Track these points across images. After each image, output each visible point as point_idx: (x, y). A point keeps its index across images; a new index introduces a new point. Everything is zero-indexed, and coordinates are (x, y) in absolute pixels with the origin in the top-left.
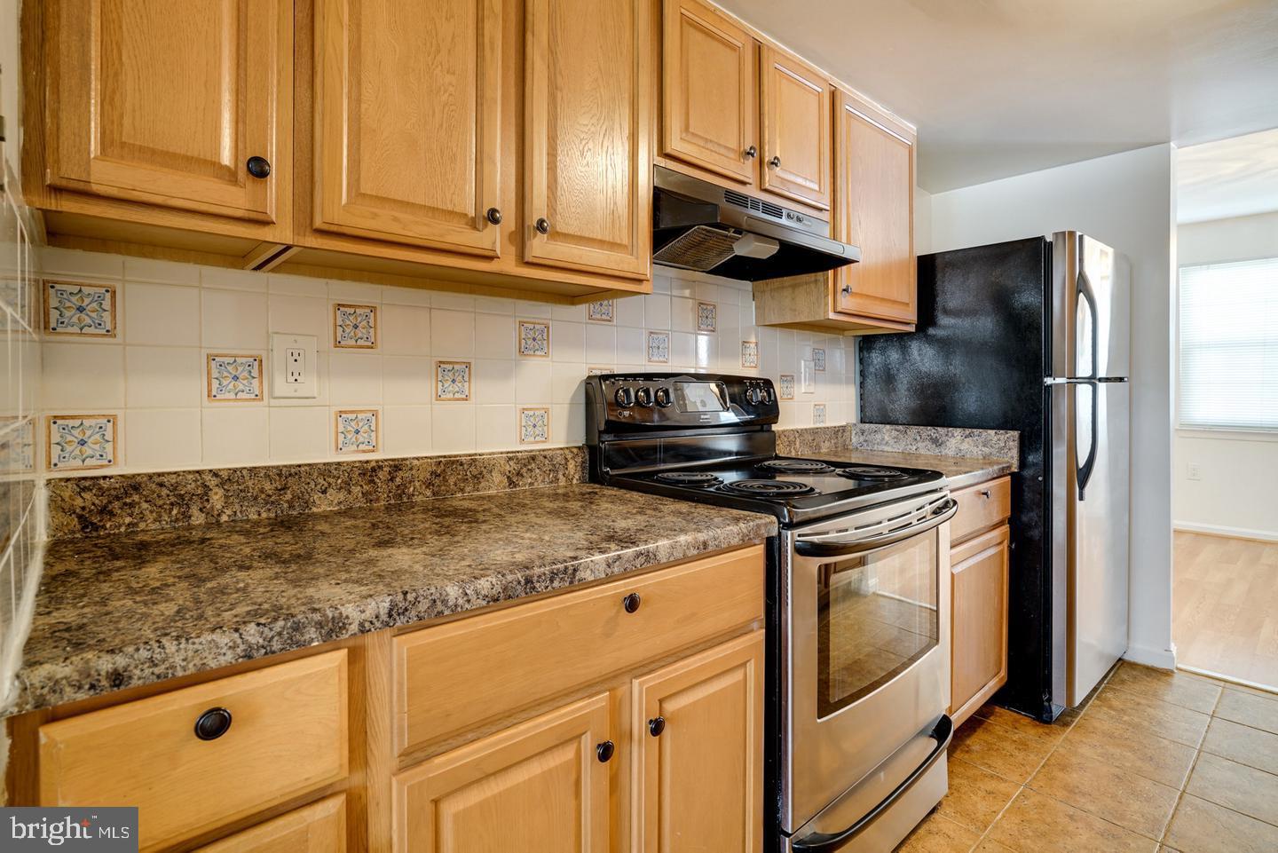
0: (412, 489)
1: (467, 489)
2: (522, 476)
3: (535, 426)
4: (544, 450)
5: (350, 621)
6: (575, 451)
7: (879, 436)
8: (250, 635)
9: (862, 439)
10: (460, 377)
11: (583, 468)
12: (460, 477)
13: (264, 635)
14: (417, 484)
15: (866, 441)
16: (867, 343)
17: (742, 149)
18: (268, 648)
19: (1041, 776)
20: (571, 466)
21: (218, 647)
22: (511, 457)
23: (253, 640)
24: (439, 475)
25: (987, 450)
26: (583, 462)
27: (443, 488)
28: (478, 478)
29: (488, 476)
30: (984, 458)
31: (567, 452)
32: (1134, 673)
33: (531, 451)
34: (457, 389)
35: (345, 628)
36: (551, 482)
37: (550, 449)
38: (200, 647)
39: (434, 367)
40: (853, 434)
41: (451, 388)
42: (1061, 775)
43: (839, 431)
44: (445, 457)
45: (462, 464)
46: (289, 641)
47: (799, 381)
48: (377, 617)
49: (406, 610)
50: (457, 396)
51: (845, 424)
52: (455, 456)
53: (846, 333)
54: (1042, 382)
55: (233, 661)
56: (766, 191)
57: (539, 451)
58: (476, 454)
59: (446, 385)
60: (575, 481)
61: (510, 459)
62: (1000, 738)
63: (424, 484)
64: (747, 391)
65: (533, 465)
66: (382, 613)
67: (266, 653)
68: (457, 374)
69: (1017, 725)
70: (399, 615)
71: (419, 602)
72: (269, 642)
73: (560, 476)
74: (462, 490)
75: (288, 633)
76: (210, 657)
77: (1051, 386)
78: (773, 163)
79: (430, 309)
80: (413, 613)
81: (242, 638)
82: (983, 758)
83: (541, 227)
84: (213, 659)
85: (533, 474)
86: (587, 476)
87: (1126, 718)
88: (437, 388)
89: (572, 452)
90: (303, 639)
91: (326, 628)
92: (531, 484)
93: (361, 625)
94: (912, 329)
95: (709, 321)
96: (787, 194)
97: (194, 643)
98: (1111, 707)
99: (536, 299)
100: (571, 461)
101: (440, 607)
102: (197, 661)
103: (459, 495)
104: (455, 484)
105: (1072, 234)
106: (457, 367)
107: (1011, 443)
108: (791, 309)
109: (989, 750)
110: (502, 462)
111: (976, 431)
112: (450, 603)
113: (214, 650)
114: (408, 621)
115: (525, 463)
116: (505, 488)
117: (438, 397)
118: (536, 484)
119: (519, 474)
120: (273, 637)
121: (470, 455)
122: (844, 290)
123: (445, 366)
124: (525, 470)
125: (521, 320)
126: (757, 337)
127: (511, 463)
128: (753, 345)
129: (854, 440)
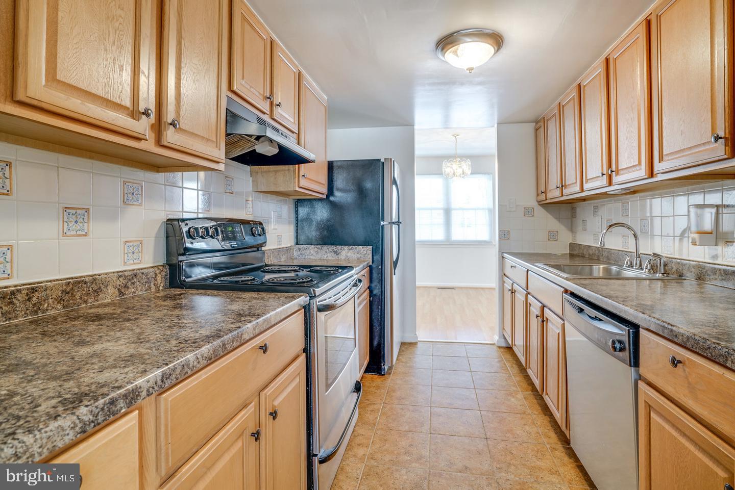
0: (46, 305)
1: (90, 301)
2: (128, 288)
3: (133, 253)
4: (141, 269)
5: (142, 390)
6: (161, 268)
7: (308, 251)
8: (84, 415)
9: (299, 253)
10: (81, 219)
11: (166, 279)
12: (84, 292)
13: (93, 413)
14: (50, 301)
15: (301, 254)
16: (299, 203)
17: (265, 95)
18: (96, 422)
19: (387, 397)
20: (159, 278)
21: (63, 430)
22: (120, 275)
23: (86, 418)
24: (69, 293)
25: (359, 256)
26: (166, 275)
27: (71, 302)
28: (97, 292)
29: (105, 290)
30: (358, 259)
31: (156, 269)
32: (406, 346)
33: (133, 270)
34: (79, 228)
35: (139, 395)
36: (147, 290)
37: (145, 268)
38: (51, 434)
39: (61, 211)
40: (294, 251)
41: (74, 227)
42: (394, 394)
43: (288, 249)
44: (72, 278)
45: (86, 283)
46: (108, 413)
47: (271, 223)
48: (156, 383)
49: (170, 375)
50: (79, 233)
51: (289, 245)
52: (81, 277)
53: (291, 197)
54: (380, 224)
55: (74, 438)
56: (274, 120)
57: (139, 269)
58: (95, 275)
59: (70, 225)
60: (161, 288)
61: (120, 276)
62: (369, 387)
63: (56, 300)
64: (252, 228)
65: (135, 280)
66: (158, 380)
67: (95, 426)
68: (79, 217)
69: (373, 379)
70: (166, 379)
71: (176, 368)
72: (96, 417)
73: (152, 285)
74: (86, 302)
75: (107, 408)
76: (58, 439)
77: (384, 225)
78: (278, 105)
79: (58, 167)
80: (174, 376)
81: (79, 419)
82: (365, 398)
83: (173, 124)
84: (61, 440)
85: (135, 286)
86: (168, 284)
87: (408, 365)
88: (63, 226)
89: (159, 269)
90: (116, 409)
91: (129, 398)
92: (134, 292)
93: (148, 391)
94: (324, 197)
95: (230, 187)
96: (282, 122)
97: (46, 432)
98: (402, 362)
99: (136, 167)
100: (159, 275)
101: (186, 369)
102: (50, 446)
103: (83, 306)
104: (81, 298)
105: (391, 159)
106: (79, 212)
107: (369, 252)
108: (274, 184)
109: (366, 393)
110: (115, 279)
111: (354, 247)
112: (191, 366)
113: (62, 433)
114: (171, 382)
115: (130, 278)
116: (116, 297)
117: (65, 234)
118: (137, 292)
119: (126, 287)
120: (98, 413)
121: (91, 276)
122: (303, 176)
123: (70, 211)
124: (130, 283)
125: (125, 180)
126: (252, 197)
127: (121, 279)
128: (250, 202)
129: (295, 254)
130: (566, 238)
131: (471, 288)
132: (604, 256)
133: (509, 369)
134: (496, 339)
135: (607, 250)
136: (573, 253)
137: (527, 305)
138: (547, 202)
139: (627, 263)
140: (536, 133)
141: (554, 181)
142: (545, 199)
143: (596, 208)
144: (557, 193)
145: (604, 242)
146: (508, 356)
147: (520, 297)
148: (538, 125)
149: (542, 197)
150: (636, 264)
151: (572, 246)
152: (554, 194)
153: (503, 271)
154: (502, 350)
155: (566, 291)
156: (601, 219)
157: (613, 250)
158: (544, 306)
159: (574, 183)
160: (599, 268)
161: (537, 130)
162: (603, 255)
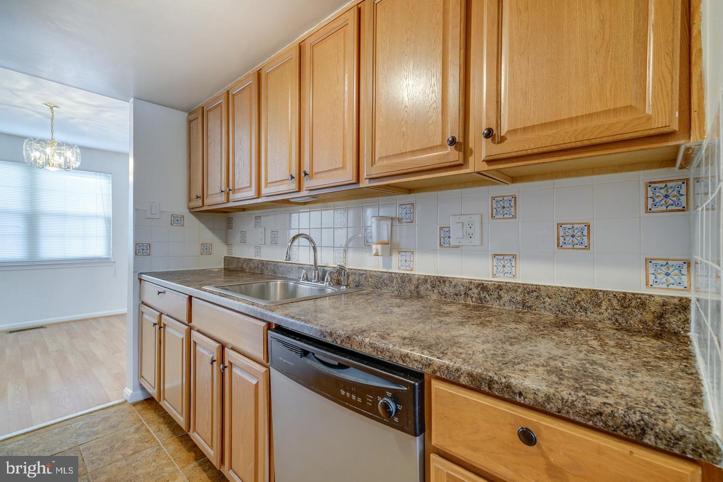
130: (220, 251)
131: (75, 321)
132: (269, 269)
133: (155, 436)
134: (130, 393)
135: (273, 263)
136: (229, 267)
137: (190, 346)
138: (204, 209)
139: (303, 276)
140: (190, 125)
141: (216, 182)
142: (201, 205)
143: (258, 218)
144: (222, 198)
145: (289, 255)
146: (151, 415)
147: (175, 333)
148: (193, 116)
149: (199, 203)
150: (315, 277)
151: (228, 260)
152: (216, 199)
153: (140, 298)
154: (139, 407)
155: (269, 326)
156: (265, 230)
157: (281, 262)
158: (223, 347)
159: (248, 187)
160: (276, 285)
161: (190, 122)
162: (267, 268)
